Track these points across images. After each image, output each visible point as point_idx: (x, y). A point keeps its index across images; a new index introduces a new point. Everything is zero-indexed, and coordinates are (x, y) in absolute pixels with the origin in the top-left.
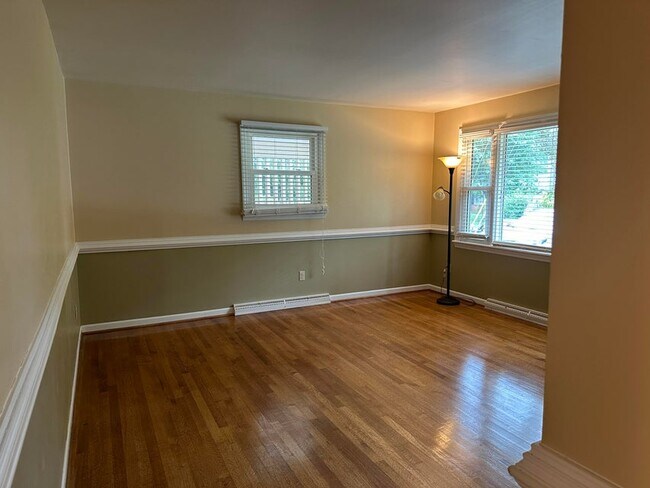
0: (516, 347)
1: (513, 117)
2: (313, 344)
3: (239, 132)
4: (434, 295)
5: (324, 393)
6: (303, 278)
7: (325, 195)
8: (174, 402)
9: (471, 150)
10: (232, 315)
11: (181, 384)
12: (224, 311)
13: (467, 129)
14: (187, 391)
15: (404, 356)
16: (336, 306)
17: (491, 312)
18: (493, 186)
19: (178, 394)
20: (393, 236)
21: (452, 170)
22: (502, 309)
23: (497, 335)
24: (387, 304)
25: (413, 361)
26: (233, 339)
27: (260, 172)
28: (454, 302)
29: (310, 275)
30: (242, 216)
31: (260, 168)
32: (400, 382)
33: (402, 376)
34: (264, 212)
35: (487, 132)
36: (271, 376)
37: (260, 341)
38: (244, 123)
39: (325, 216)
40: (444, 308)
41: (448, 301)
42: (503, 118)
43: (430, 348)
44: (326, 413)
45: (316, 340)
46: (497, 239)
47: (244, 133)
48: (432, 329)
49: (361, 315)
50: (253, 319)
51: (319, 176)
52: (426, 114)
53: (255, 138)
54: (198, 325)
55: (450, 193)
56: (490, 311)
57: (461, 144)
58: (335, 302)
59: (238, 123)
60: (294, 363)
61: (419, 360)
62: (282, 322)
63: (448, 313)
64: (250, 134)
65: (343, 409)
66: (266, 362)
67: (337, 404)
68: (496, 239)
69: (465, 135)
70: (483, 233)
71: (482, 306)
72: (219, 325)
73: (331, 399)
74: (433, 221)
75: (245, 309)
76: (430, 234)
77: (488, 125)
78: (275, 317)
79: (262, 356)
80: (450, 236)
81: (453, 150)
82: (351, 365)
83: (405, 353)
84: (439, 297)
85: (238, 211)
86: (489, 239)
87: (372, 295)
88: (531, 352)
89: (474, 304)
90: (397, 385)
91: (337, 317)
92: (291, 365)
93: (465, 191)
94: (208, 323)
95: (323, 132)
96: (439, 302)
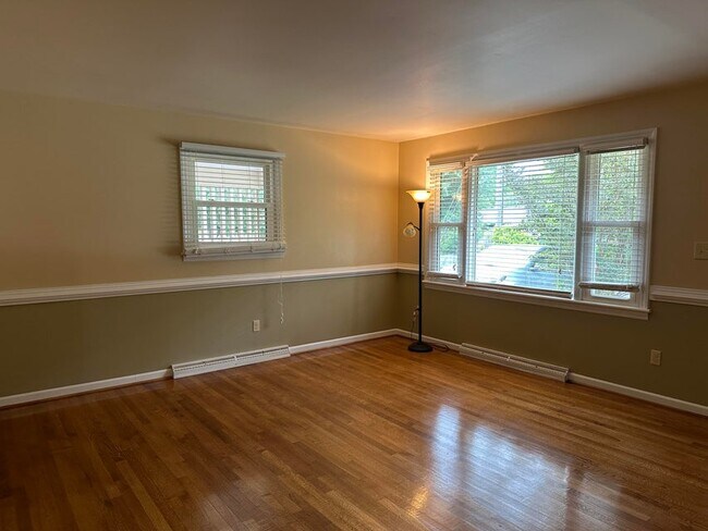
0: (505, 398)
1: (486, 149)
2: (277, 410)
3: (178, 155)
4: (405, 341)
5: (304, 475)
6: (257, 328)
7: (282, 231)
8: (108, 503)
9: (439, 183)
10: (169, 378)
11: (116, 477)
12: (159, 374)
13: (436, 160)
14: (126, 487)
15: (388, 418)
16: (296, 360)
17: (468, 359)
18: (465, 222)
19: (113, 491)
20: (358, 276)
21: (421, 205)
22: (477, 355)
23: (481, 385)
24: (355, 355)
25: (399, 423)
26: (176, 410)
27: (204, 204)
28: (427, 348)
29: (265, 325)
30: (182, 257)
31: (204, 199)
32: (391, 453)
33: (390, 444)
34: (210, 251)
35: (458, 165)
36: (233, 457)
37: (211, 411)
38: (185, 145)
39: (283, 255)
40: (416, 355)
41: (420, 348)
42: (474, 150)
43: (413, 404)
44: (311, 501)
45: (280, 405)
46: (471, 279)
47: (185, 159)
48: (411, 382)
49: (328, 369)
50: (198, 382)
51: (276, 209)
52: (389, 143)
53: (198, 164)
54: (128, 393)
55: (420, 230)
56: (464, 357)
57: (428, 176)
58: (295, 355)
59: (177, 145)
60: (259, 437)
61: (406, 421)
62: (235, 384)
63: (420, 361)
64: (193, 159)
65: (333, 494)
66: (224, 438)
67: (323, 489)
68: (469, 278)
69: (434, 167)
70: (456, 273)
71: (456, 352)
72: (155, 392)
73: (315, 483)
74: (400, 260)
75: (186, 370)
76: (397, 274)
77: (459, 157)
78: (224, 377)
79: (216, 431)
80: (421, 276)
81: (420, 183)
82: (329, 434)
83: (389, 415)
84: (410, 343)
85: (177, 251)
86: (462, 279)
87: (336, 344)
88: (522, 404)
89: (447, 349)
90: (388, 456)
91: (302, 374)
92: (257, 441)
93: (435, 227)
94: (141, 390)
95: (279, 159)
96: (411, 349)
